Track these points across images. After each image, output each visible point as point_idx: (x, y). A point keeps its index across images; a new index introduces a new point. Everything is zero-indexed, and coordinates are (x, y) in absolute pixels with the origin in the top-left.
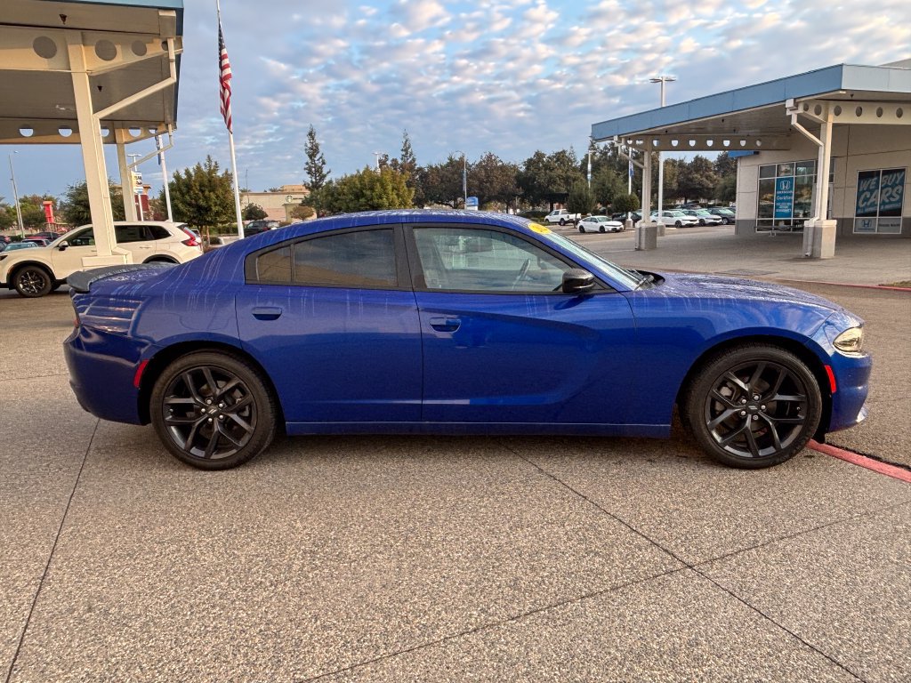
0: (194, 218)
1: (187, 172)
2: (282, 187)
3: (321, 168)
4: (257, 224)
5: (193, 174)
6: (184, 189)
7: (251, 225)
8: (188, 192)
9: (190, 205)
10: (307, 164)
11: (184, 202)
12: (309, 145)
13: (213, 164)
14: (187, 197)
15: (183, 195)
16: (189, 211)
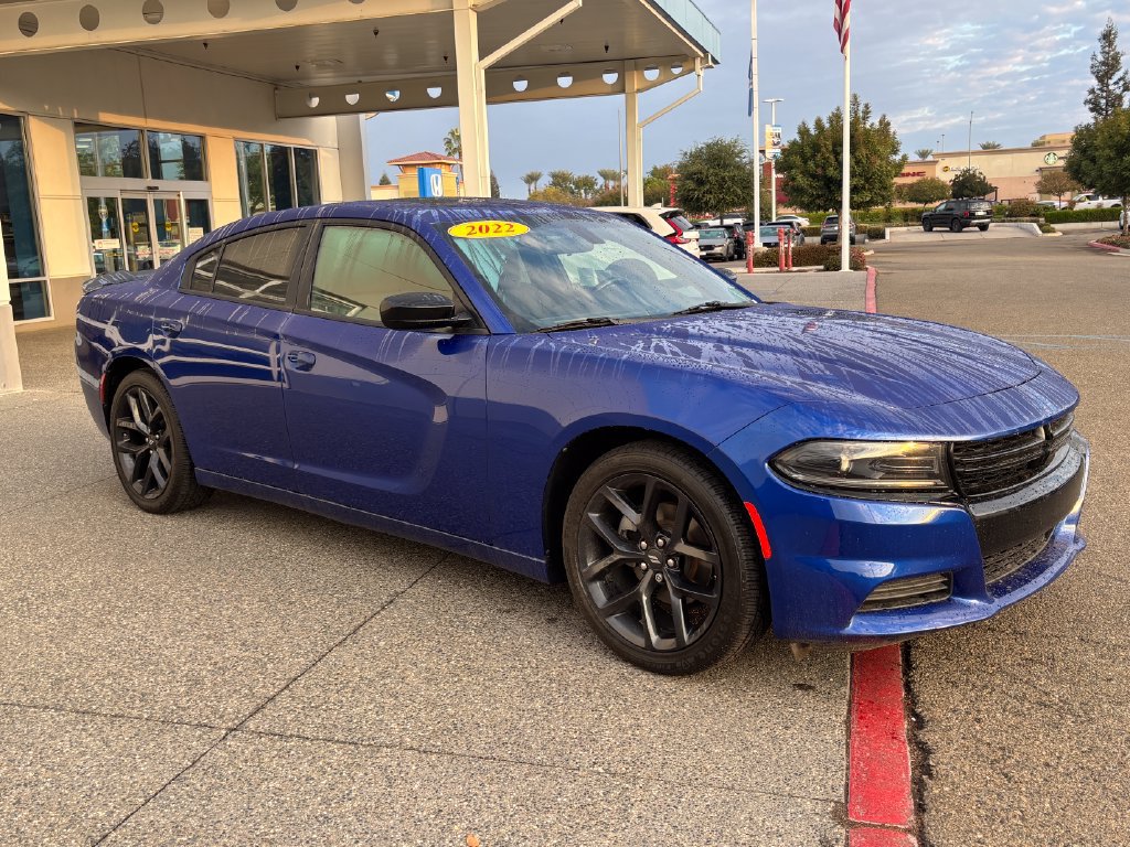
0: (819, 197)
1: (819, 123)
2: (1044, 137)
3: (1120, 98)
4: (953, 205)
5: (827, 126)
6: (808, 151)
7: (943, 207)
8: (814, 156)
9: (814, 176)
10: (1092, 91)
11: (805, 173)
12: (1100, 58)
13: (861, 108)
14: (811, 164)
15: (805, 162)
16: (811, 186)
